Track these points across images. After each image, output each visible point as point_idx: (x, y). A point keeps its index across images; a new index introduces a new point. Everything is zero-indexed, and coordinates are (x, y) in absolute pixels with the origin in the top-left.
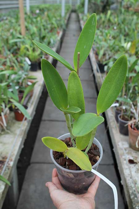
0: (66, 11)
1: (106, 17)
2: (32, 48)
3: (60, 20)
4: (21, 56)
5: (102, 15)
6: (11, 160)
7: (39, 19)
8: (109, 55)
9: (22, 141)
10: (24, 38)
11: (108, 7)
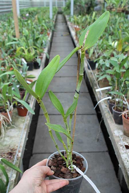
0: (53, 13)
1: (91, 18)
2: (27, 50)
3: (49, 22)
4: (17, 57)
5: (88, 16)
6: (19, 152)
7: (29, 22)
8: (98, 53)
9: (26, 134)
10: (18, 40)
11: (92, 9)
